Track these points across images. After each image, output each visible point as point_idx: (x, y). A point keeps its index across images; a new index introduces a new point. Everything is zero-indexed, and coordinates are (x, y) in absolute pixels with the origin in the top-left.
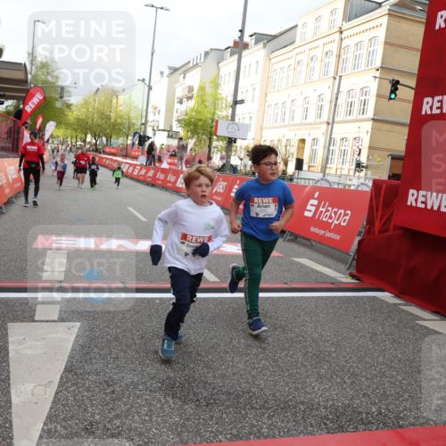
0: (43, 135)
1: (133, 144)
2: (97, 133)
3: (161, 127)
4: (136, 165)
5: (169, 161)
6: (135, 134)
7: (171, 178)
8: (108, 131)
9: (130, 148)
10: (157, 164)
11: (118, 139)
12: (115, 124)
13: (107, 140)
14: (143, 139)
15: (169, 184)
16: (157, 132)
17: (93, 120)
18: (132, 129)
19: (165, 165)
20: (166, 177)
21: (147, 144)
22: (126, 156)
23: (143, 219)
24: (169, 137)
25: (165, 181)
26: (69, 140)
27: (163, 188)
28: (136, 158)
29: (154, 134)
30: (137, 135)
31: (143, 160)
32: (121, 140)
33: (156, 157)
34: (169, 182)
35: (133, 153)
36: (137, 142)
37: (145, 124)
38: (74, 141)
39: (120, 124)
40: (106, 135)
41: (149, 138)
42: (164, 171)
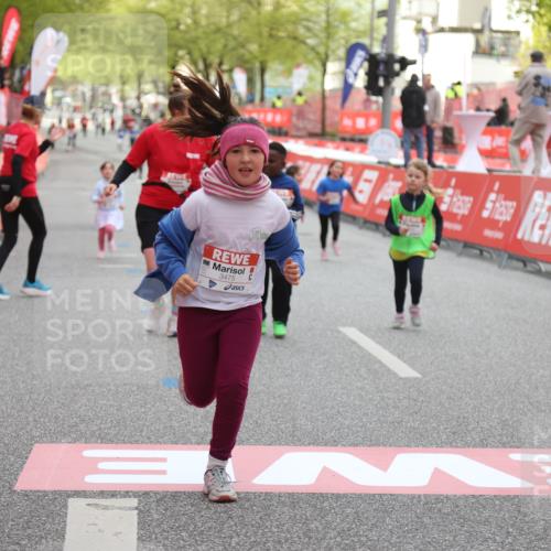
0: (26, 78)
1: (347, 88)
2: (214, 60)
3: (449, 18)
4: (360, 169)
5: (487, 143)
6: (351, 52)
7: (497, 208)
8: (254, 47)
9: (334, 104)
10: (440, 160)
11: (289, 73)
12: (274, 24)
13: (250, 81)
14: (382, 68)
15: (488, 233)
16: (434, 39)
17: (194, 12)
18: (341, 33)
19: (470, 162)
20: (478, 206)
21: (399, 84)
22: (321, 135)
23: (404, 370)
24: (479, 51)
25: (474, 219)
26: (114, 90)
27: (467, 245)
28: (358, 140)
29: (424, 47)
30: (360, 55)
31: (387, 146)
32: (300, 78)
33: (438, 134)
34: (492, 223)
35: (347, 122)
36: (360, 82)
37: (388, 13)
38: (131, 91)
39: (296, 20)
40: (244, 64)
41: (404, 63)
42: (468, 183)
